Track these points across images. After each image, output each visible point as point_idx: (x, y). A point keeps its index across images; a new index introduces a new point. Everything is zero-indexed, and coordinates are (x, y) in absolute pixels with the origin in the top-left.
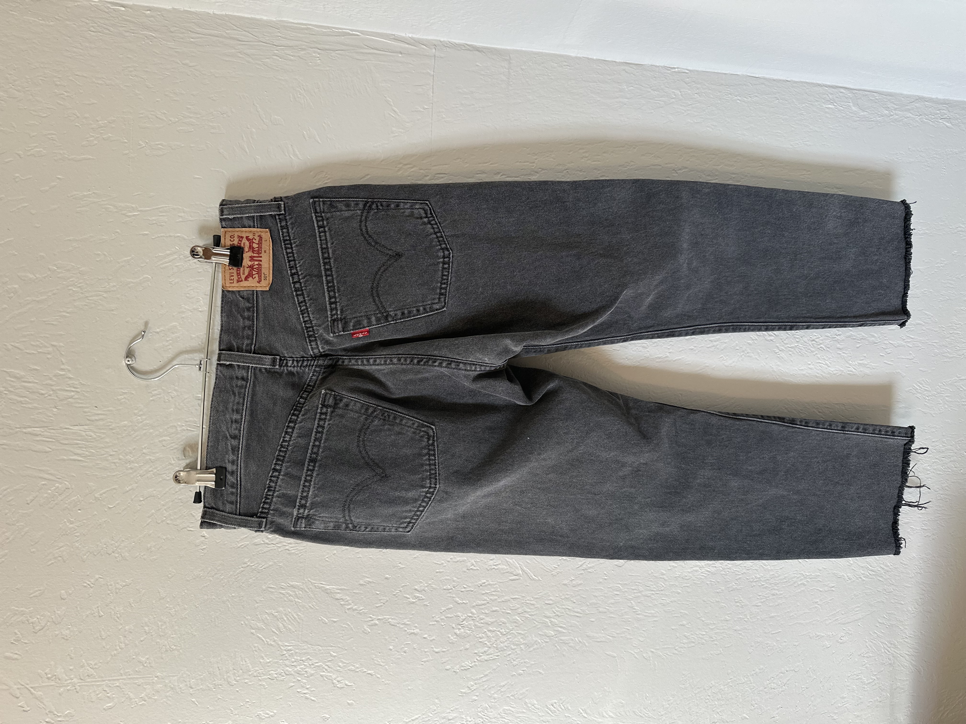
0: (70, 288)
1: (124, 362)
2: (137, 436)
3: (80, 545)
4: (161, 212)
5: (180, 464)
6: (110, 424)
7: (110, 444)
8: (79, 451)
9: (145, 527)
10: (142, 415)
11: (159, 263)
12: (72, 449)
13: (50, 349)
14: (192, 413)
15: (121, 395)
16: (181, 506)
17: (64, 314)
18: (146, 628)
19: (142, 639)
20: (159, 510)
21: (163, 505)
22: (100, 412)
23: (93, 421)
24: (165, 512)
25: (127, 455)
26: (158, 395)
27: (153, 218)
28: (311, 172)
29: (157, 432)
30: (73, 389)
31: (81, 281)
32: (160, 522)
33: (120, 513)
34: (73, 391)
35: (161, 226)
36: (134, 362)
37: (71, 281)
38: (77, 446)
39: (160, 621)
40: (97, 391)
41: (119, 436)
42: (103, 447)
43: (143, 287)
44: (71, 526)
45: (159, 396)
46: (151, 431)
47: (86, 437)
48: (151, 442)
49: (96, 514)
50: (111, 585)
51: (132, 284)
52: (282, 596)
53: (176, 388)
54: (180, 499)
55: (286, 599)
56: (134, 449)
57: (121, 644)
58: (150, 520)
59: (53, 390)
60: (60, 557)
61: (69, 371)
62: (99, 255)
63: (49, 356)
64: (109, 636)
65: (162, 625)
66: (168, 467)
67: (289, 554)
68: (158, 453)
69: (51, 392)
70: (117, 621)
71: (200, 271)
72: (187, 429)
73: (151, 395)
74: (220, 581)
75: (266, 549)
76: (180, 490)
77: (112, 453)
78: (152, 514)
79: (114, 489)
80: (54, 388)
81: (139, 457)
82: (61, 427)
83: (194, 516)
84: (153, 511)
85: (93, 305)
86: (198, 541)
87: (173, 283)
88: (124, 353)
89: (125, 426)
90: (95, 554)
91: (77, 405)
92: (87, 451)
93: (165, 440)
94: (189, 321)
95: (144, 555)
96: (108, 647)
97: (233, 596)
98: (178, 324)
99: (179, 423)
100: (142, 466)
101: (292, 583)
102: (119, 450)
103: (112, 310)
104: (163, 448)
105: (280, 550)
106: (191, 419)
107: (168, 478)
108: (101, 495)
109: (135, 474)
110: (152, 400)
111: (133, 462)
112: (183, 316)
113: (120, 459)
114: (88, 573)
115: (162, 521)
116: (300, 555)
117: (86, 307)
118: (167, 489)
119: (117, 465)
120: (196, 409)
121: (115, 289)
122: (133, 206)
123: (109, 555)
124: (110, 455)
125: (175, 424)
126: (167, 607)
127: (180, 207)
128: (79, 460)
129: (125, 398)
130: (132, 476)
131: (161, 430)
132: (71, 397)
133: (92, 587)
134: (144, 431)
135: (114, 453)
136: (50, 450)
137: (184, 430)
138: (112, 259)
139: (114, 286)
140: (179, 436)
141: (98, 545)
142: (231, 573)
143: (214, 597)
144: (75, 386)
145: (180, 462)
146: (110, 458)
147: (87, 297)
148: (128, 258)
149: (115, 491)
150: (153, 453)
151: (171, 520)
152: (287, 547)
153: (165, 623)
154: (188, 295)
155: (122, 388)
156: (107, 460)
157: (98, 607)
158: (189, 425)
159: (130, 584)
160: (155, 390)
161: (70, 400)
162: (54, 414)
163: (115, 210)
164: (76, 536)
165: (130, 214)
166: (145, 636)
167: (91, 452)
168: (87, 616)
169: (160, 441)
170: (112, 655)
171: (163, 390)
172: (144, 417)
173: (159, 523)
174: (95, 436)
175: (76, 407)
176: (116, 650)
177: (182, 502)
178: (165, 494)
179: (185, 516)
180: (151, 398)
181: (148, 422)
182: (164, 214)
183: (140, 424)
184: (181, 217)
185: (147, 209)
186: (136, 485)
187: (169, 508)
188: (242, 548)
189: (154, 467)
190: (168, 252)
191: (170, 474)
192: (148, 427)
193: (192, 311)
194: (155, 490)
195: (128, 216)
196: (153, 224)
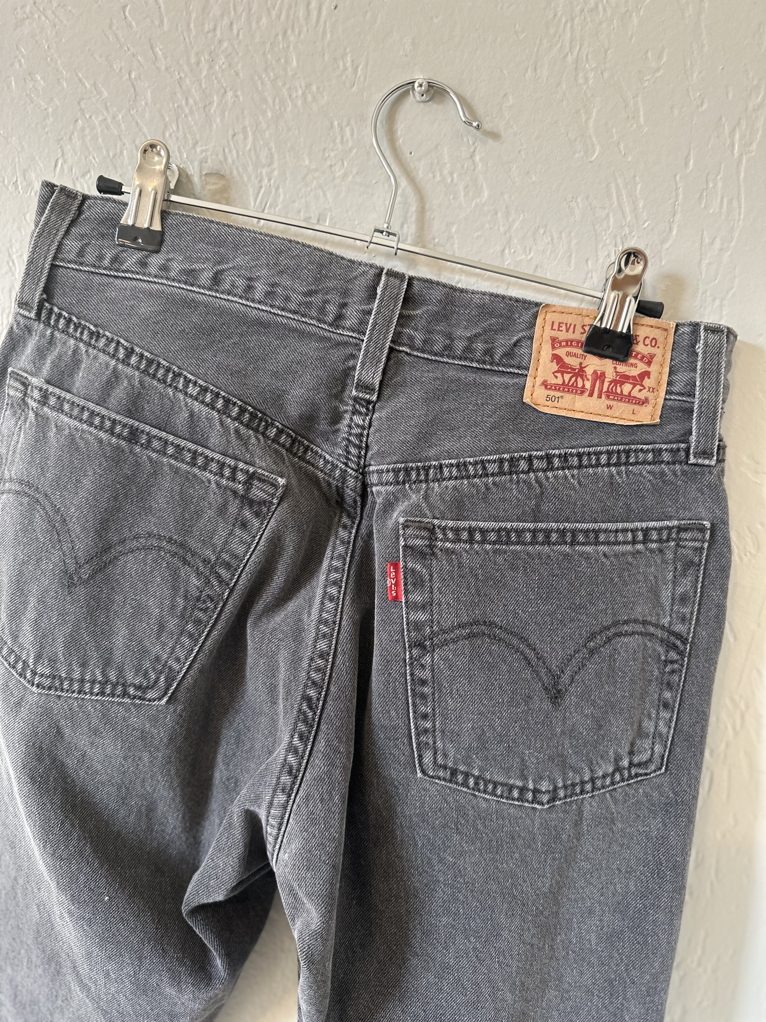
1: (420, 78)
2: (262, 83)
4: (730, 202)
5: (192, 162)
6: (297, 31)
7: (254, 26)
9: (77, 75)
10: (305, 100)
11: (620, 181)
14: (294, 202)
15: (353, 61)
16: (108, 151)
20: (107, 109)
21: (114, 117)
22: (324, 12)
24: (100, 118)
25: (226, 57)
26: (342, 138)
27: (720, 184)
29: (264, 125)
31: (609, 14)
32: (83, 104)
33: (110, 27)
35: (701, 196)
36: (417, 98)
40: (369, 15)
41: (268, 46)
42: (250, 10)
43: (575, 140)
45: (338, 141)
46: (269, 114)
48: (246, 112)
51: (584, 117)
53: (350, 178)
54: (121, 153)
56: (237, 74)
58: (88, 87)
62: (660, 57)
66: (190, 138)
68: (222, 121)
71: (590, 262)
72: (261, 187)
73: (344, 124)
77: (235, 27)
78: (100, 93)
79: (162, 22)
81: (219, 82)
83: (83, 175)
84: (105, 94)
85: (552, 31)
86: (33, 175)
87: (574, 204)
88: (440, 79)
89: (286, 61)
93: (245, 138)
94: (487, 226)
95: (21, 65)
98: (484, 200)
99: (276, 173)
100: (200, 85)
102: (240, 42)
103: (535, 69)
104: (230, 133)
106: (282, 197)
107: (167, 135)
109: (186, 68)
110: (332, 124)
111: (211, 67)
112: (499, 215)
113: (220, 42)
115: (82, 110)
117: (551, 16)
118: (145, 130)
119: (210, 35)
120: (299, 211)
121: (581, 81)
122: (754, 146)
124: (231, 24)
125: (275, 165)
127: (733, 244)
129: (345, 69)
130: (181, 62)
131: (267, 133)
134: (270, 100)
137: (261, 181)
138: (646, 84)
139: (586, 80)
140: (250, 168)
145: (196, 164)
146: (226, 21)
147: (573, 20)
148: (642, 118)
149: (157, 23)
150: (222, 114)
151: (83, 129)
154: (542, 231)
155: (367, 65)
156: (222, 15)
158: (270, 192)
160: (352, 135)
163: (751, 105)
165: (737, 136)
169: (244, 129)
171: (350, 150)
172: (300, 103)
173: (79, 103)
177: (114, 156)
178: (137, 124)
179: (86, 158)
180: (336, 123)
181: (289, 109)
182: (725, 207)
183: (286, 93)
184: (712, 243)
185: (742, 175)
186: (163, 68)
187: (108, 128)
188: (8, 263)
189: (194, 108)
190: (641, 205)
191: (174, 139)
192: (277, 107)
193: (508, 235)
194: (146, 104)
195: (732, 133)
196: (707, 182)
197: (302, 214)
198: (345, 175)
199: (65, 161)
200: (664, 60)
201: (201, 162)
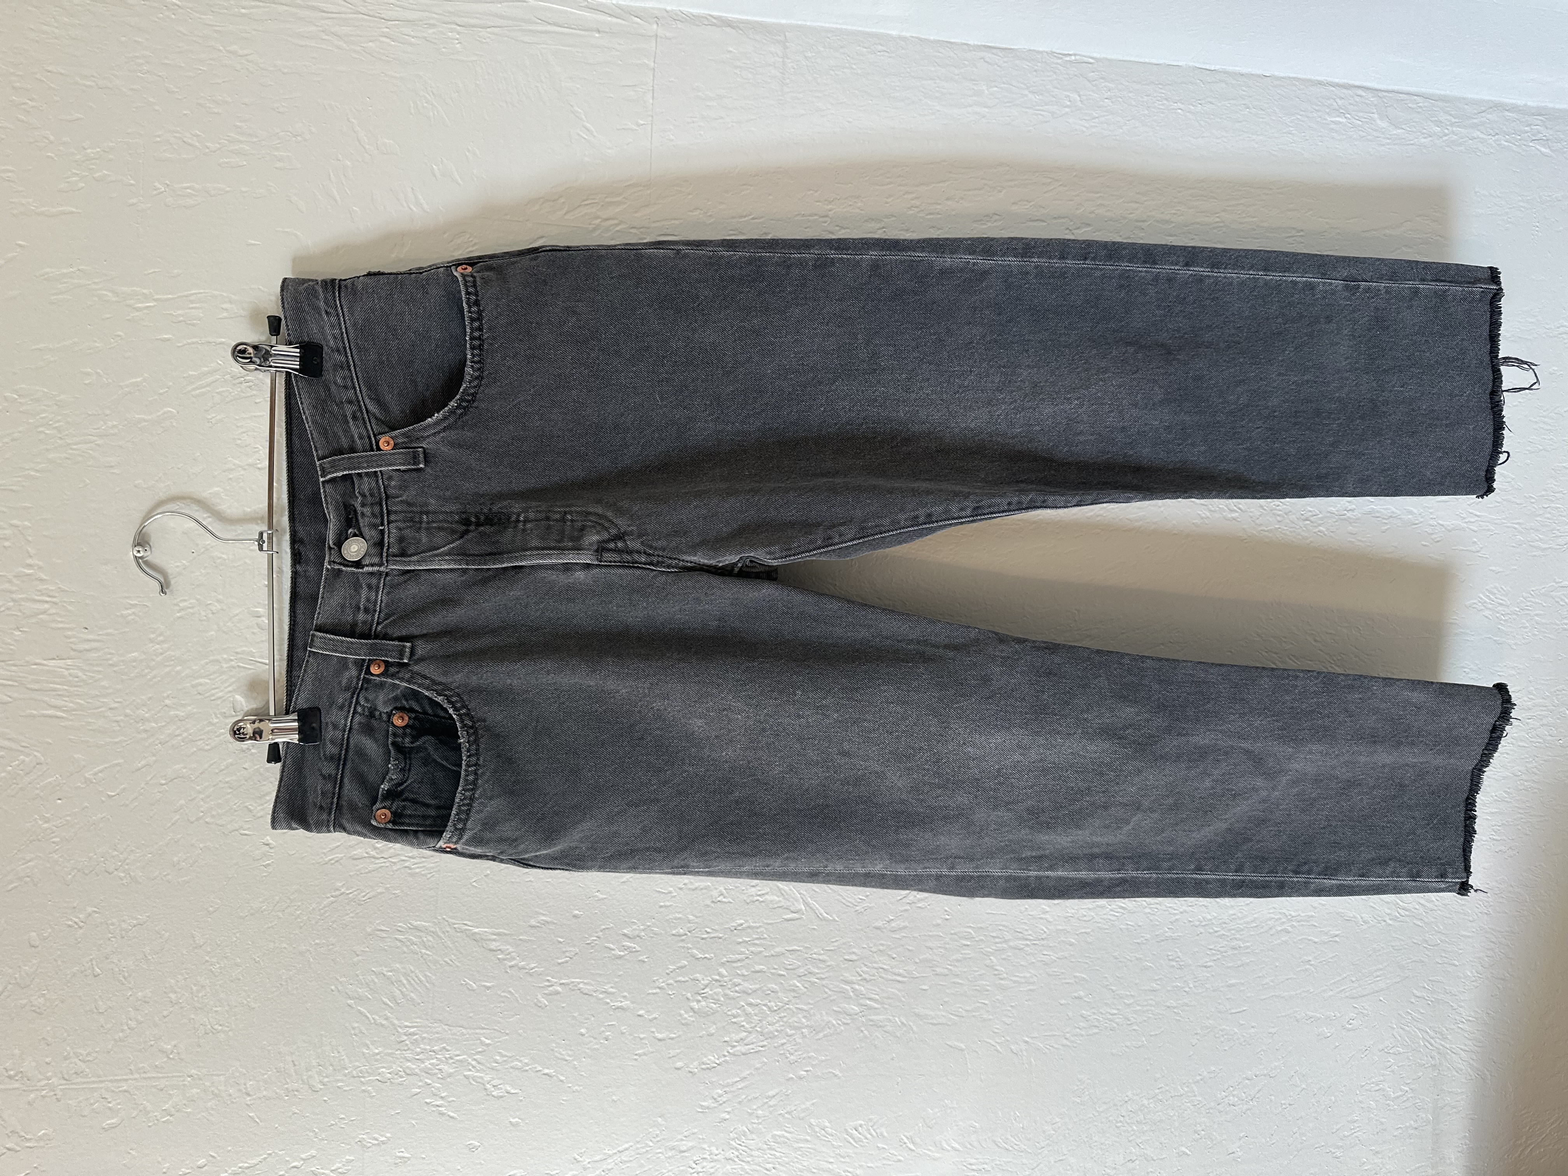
0: (40, 429)
1: (131, 553)
2: (154, 677)
3: (60, 857)
4: (192, 302)
6: (109, 656)
7: (111, 691)
8: (59, 702)
9: (170, 827)
10: (163, 642)
11: (190, 388)
12: (46, 699)
13: (8, 532)
14: (246, 638)
15: (127, 609)
16: (229, 794)
17: (32, 473)
18: (173, 996)
19: (165, 1013)
20: (193, 799)
21: (200, 792)
22: (91, 637)
23: (80, 652)
24: (202, 803)
25: (137, 709)
26: (190, 608)
27: (180, 312)
28: (445, 233)
29: (188, 671)
30: (48, 599)
31: (59, 418)
32: (193, 819)
33: (127, 805)
34: (47, 602)
35: (193, 325)
36: (149, 553)
37: (42, 418)
38: (54, 693)
39: (195, 985)
40: (87, 602)
41: (125, 677)
42: (97, 696)
43: (162, 427)
44: (46, 825)
45: (191, 611)
46: (179, 668)
47: (71, 678)
48: (179, 687)
49: (87, 807)
50: (113, 924)
51: (144, 424)
52: (399, 944)
53: (220, 597)
54: (227, 782)
55: (405, 949)
56: (150, 698)
57: (130, 1022)
58: (178, 817)
59: (14, 600)
60: (28, 877)
61: (40, 568)
62: (88, 374)
63: (7, 544)
64: (110, 1008)
65: (198, 991)
66: (207, 729)
67: (412, 875)
68: (189, 705)
69: (11, 604)
70: (123, 984)
71: (258, 401)
72: (238, 666)
73: (178, 608)
74: (296, 919)
75: (372, 867)
76: (227, 767)
77: (113, 706)
78: (181, 807)
79: (117, 765)
80: (14, 596)
81: (159, 712)
82: (28, 662)
83: (250, 811)
84: (182, 802)
85: (80, 459)
86: (257, 852)
87: (213, 421)
88: (130, 539)
89: (135, 661)
90: (87, 872)
91: (54, 625)
92: (72, 702)
93: (201, 684)
94: (242, 484)
95: (168, 874)
96: (109, 1026)
97: (317, 944)
98: (222, 490)
99: (225, 656)
100: (163, 726)
101: (415, 923)
102: (124, 700)
103: (112, 467)
104: (199, 697)
105: (395, 868)
106: (245, 649)
107: (207, 747)
108: (96, 774)
109: (151, 740)
110: (180, 617)
111: (148, 720)
112: (231, 476)
113: (126, 716)
114: (75, 905)
115: (198, 819)
116: (429, 876)
117: (68, 461)
118: (206, 766)
119: (122, 724)
120: (253, 633)
121: (116, 431)
122: (146, 291)
123: (110, 873)
124: (110, 709)
125: (219, 657)
126: (207, 961)
127: (225, 294)
128: (57, 717)
129: (134, 613)
130: (147, 744)
131: (194, 668)
132: (44, 612)
133: (80, 928)
134: (168, 669)
135: (116, 705)
136: (10, 700)
137: (234, 667)
138: (110, 380)
139: (114, 426)
140: (224, 677)
141: (90, 858)
142: (314, 905)
143: (284, 945)
144: (51, 594)
145: (227, 721)
146: (109, 714)
147: (69, 444)
148: (139, 380)
149: (119, 768)
150: (183, 705)
151: (213, 816)
152: (407, 864)
153: (203, 987)
154: (239, 442)
155: (128, 598)
156: (105, 717)
157: (91, 960)
158: (242, 658)
159: (145, 923)
160: (185, 600)
161: (41, 616)
162: (16, 640)
163: (114, 299)
164: (54, 842)
165: (140, 305)
166: (171, 1009)
167: (78, 703)
168: (74, 975)
169: (193, 686)
170: (115, 1040)
171: (198, 600)
172: (166, 645)
173: (192, 823)
174: (84, 677)
175: (52, 628)
176: (122, 1031)
177: (230, 788)
178: (202, 773)
179: (236, 811)
180: (178, 615)
181: (173, 653)
182: (197, 305)
183: (160, 658)
184: (226, 310)
185: (170, 296)
186: (154, 758)
187: (208, 797)
188: (332, 864)
189: (183, 729)
190: (205, 369)
191: (210, 741)
192: (172, 663)
193: (246, 467)
194: (185, 768)
195: (138, 309)
196: (180, 322)
197: (255, 631)
198: (218, 601)
199: (241, 828)
200: (89, 370)
201: (226, 717)
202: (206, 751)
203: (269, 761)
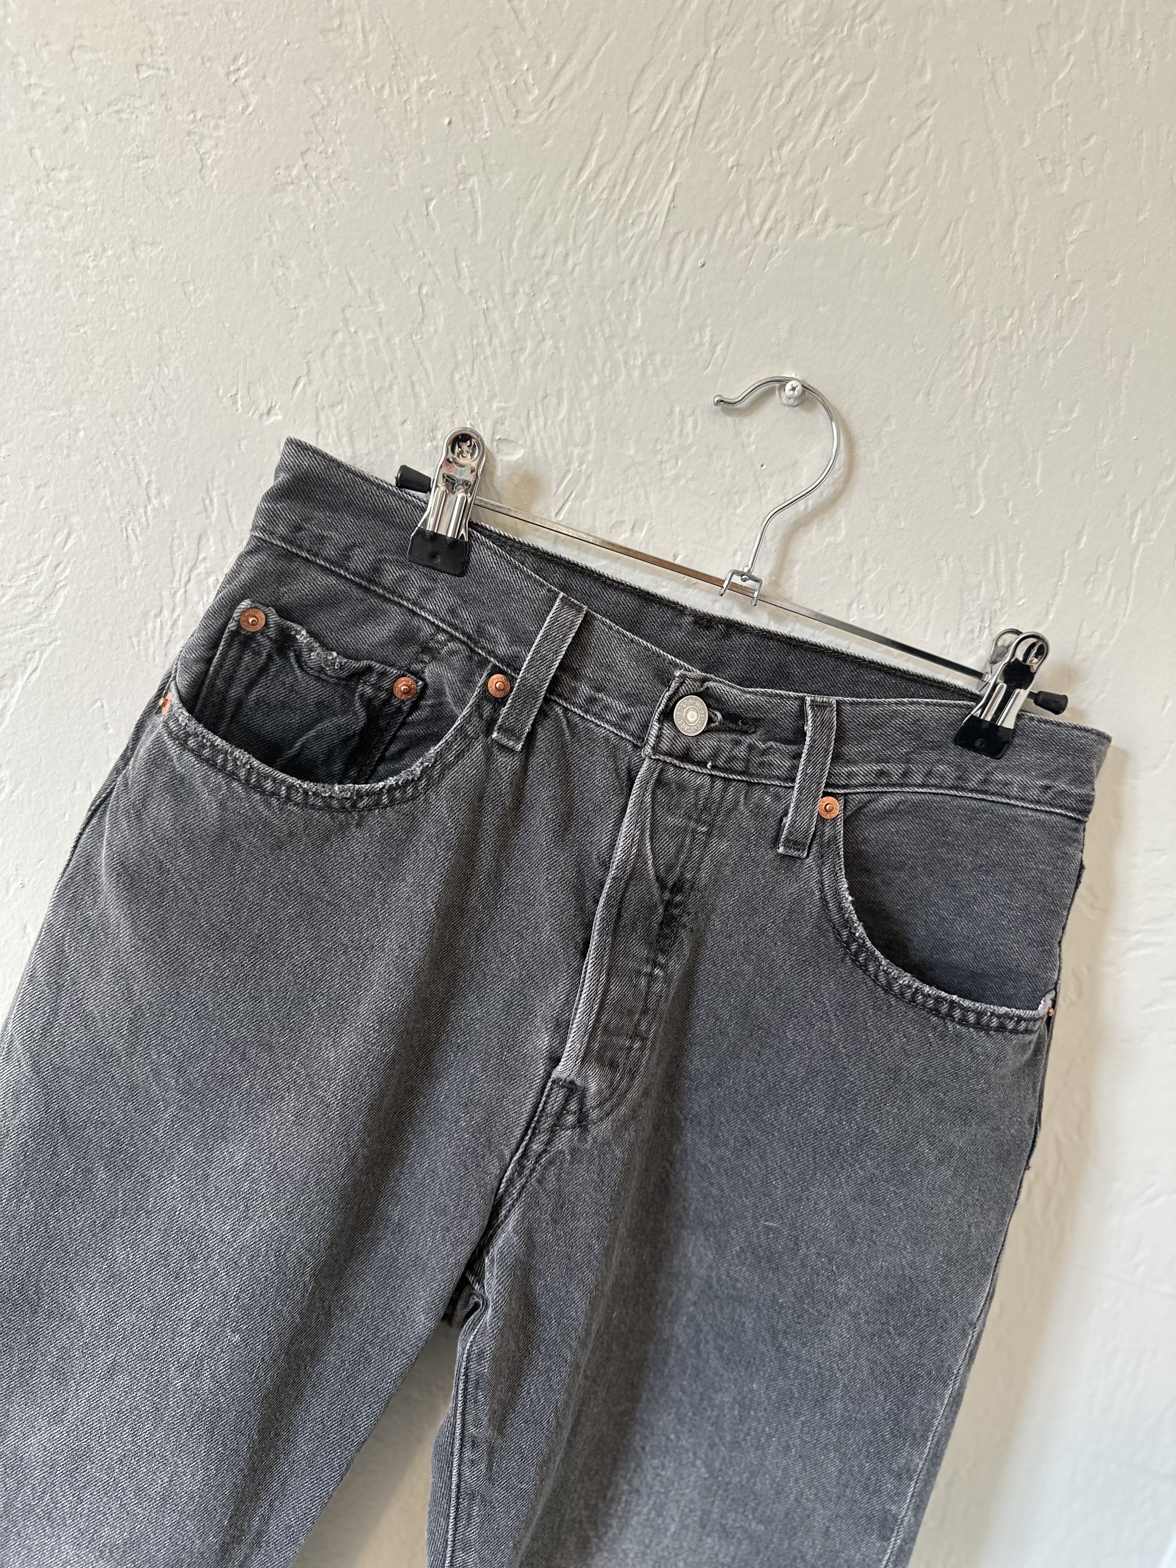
0: (1017, 313)
1: (794, 376)
2: (593, 338)
3: (356, 88)
4: (1118, 592)
5: (483, 420)
6: (649, 283)
7: (595, 264)
8: (605, 179)
9: (347, 273)
10: (644, 371)
11: (1001, 546)
12: (615, 165)
13: (885, 209)
14: (607, 498)
15: (712, 336)
16: (372, 382)
17: (959, 276)
18: (63, 175)
19: (38, 152)
20: (381, 326)
21: (388, 339)
22: (687, 268)
23: (671, 243)
24: (370, 336)
25: (553, 295)
26: (682, 430)
27: (1110, 571)
28: (1089, 968)
29: (586, 392)
30: (767, 226)
31: (1023, 347)
32: (348, 312)
33: (405, 221)
34: (763, 223)
35: (1087, 581)
36: (784, 401)
37: (1032, 321)
38: (620, 180)
39: (71, 218)
40: (742, 283)
41: (609, 294)
42: (594, 243)
43: (960, 487)
44: (414, 86)
45: (677, 431)
46: (595, 380)
47: (635, 212)
48: (566, 370)
49: (423, 159)
50: (217, 127)
51: (973, 462)
52: (35, 558)
53: (682, 482)
54: (391, 387)
55: (23, 565)
56: (563, 320)
57: (41, 91)
58: (360, 292)
59: (782, 175)
60: (340, 26)
61: (817, 234)
62: (1070, 411)
63: (869, 199)
64: (76, 69)
65: (58, 218)
66: (486, 388)
67: (146, 614)
68: (532, 375)
69: (778, 170)
70: (109, 105)
71: (949, 635)
72: (568, 471)
74: (130, 413)
75: (179, 559)
76: (415, 395)
77: (571, 260)
78: (374, 303)
79: (476, 231)
80: (788, 179)
81: (537, 325)
82: (682, 158)
83: (332, 406)
84: (382, 308)
85: (955, 353)
86: (261, 392)
87: (943, 563)
89: (628, 318)
90: (318, 119)
91: (724, 220)
92: (598, 200)
93: (559, 404)
94: (837, 571)
95: (271, 243)
96: (45, 54)
97: (77, 430)
98: (839, 540)
99: (590, 457)
100: (512, 323)
101: (63, 593)
102: (573, 281)
103: (928, 394)
104: (541, 393)
105: (165, 593)
106: (592, 489)
107: (457, 377)
108: (471, 192)
109: (497, 296)
110: (672, 411)
111: (529, 304)
112: (854, 561)
113: (548, 274)
114: (268, 80)
115: (346, 321)
116: (135, 640)
117: (956, 336)
118: (428, 365)
119: (537, 262)
121: (977, 419)
122: (1154, 535)
123: (303, 154)
124: (567, 254)
125: (591, 447)
126: (104, 250)
127: (1112, 642)
128: (581, 170)
129: (702, 344)
130: (493, 287)
131: (588, 404)
132: (749, 213)
133: (228, 74)
134: (599, 363)
135: (570, 264)
136: (632, 110)
137: (569, 463)
138: (1050, 439)
139: (984, 420)
140: (558, 444)
141: (338, 133)
142: (144, 449)
143: (92, 380)
144: (773, 235)
145: (489, 423)
146: (560, 249)
147: (981, 345)
148: (1038, 477)
149: (469, 231)
150: (535, 367)
151: (343, 345)
152: (166, 613)
153: (63, 229)
154: (900, 589)
155: (728, 344)
156: (556, 241)
157: (167, 70)
159: (203, 178)
160: (695, 428)
161: (744, 207)
162: (721, 154)
163: (1159, 488)
164: (383, 87)
165: (1138, 519)
166: (41, 164)
167: (591, 211)
168: (151, 33)
169: (560, 392)
170: (16, 55)
171: (689, 447)
172: (636, 374)
173: (343, 310)
174: (630, 234)
175: (720, 215)
176: (29, 73)
177: (380, 389)
178: (418, 353)
179: (340, 383)
180: (677, 409)
181: (621, 379)
182: (1111, 597)
183: (621, 358)
184: (1090, 636)
185: (1136, 565)
186: (466, 291)
187: (377, 350)
188: (203, 500)
189: (499, 350)
190: (1020, 577)
191: (465, 385)
192: (607, 373)
193: (859, 586)
194: (436, 332)
195: (1135, 513)
196: (1097, 565)
197: (614, 515)
198: (677, 477)
199: (310, 382)
200: (1075, 415)
201: (495, 423)
202: (452, 374)
203: (404, 469)
